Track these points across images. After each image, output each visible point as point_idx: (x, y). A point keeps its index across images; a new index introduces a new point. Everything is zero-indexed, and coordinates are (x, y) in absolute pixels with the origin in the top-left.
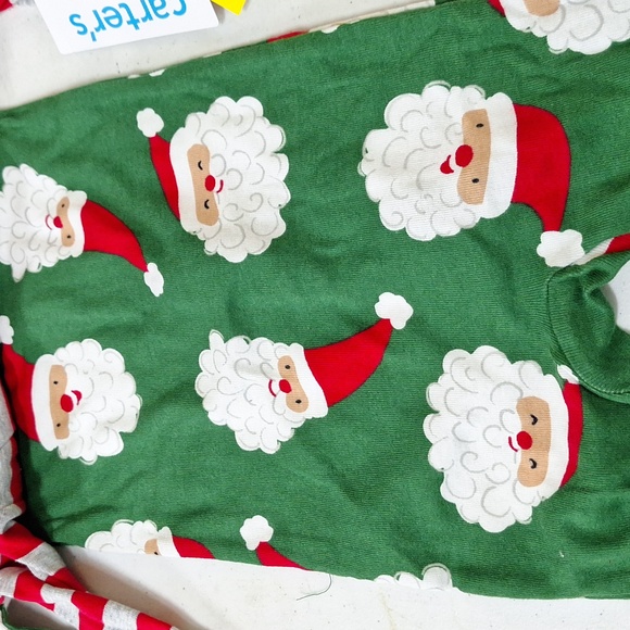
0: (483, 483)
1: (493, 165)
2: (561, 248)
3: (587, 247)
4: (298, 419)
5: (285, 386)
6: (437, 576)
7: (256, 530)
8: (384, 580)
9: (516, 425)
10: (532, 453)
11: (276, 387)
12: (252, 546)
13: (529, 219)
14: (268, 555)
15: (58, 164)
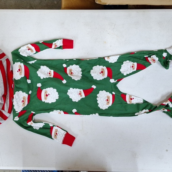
0: (103, 105)
1: (105, 73)
2: (112, 81)
3: (115, 81)
4: (81, 98)
5: (80, 94)
6: (97, 114)
7: (74, 111)
8: (91, 115)
9: (106, 99)
10: (108, 101)
11: (79, 94)
12: (74, 112)
13: (109, 78)
14: (76, 113)
15: (50, 67)
